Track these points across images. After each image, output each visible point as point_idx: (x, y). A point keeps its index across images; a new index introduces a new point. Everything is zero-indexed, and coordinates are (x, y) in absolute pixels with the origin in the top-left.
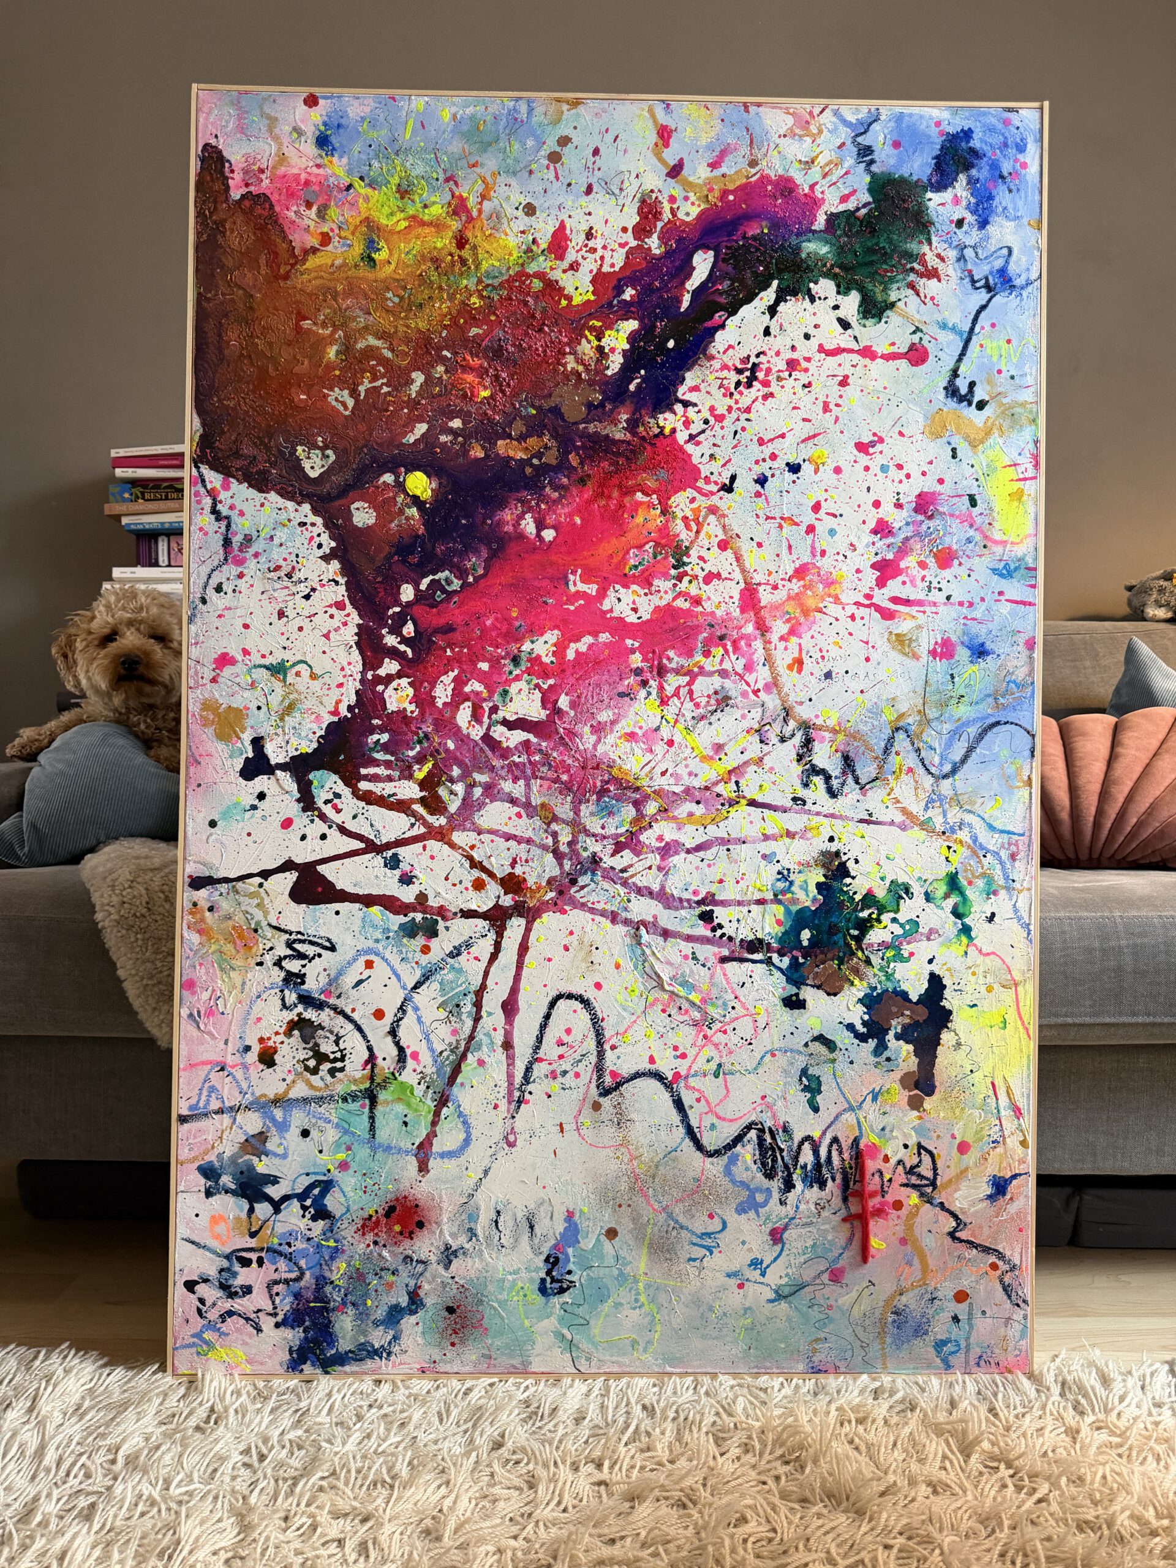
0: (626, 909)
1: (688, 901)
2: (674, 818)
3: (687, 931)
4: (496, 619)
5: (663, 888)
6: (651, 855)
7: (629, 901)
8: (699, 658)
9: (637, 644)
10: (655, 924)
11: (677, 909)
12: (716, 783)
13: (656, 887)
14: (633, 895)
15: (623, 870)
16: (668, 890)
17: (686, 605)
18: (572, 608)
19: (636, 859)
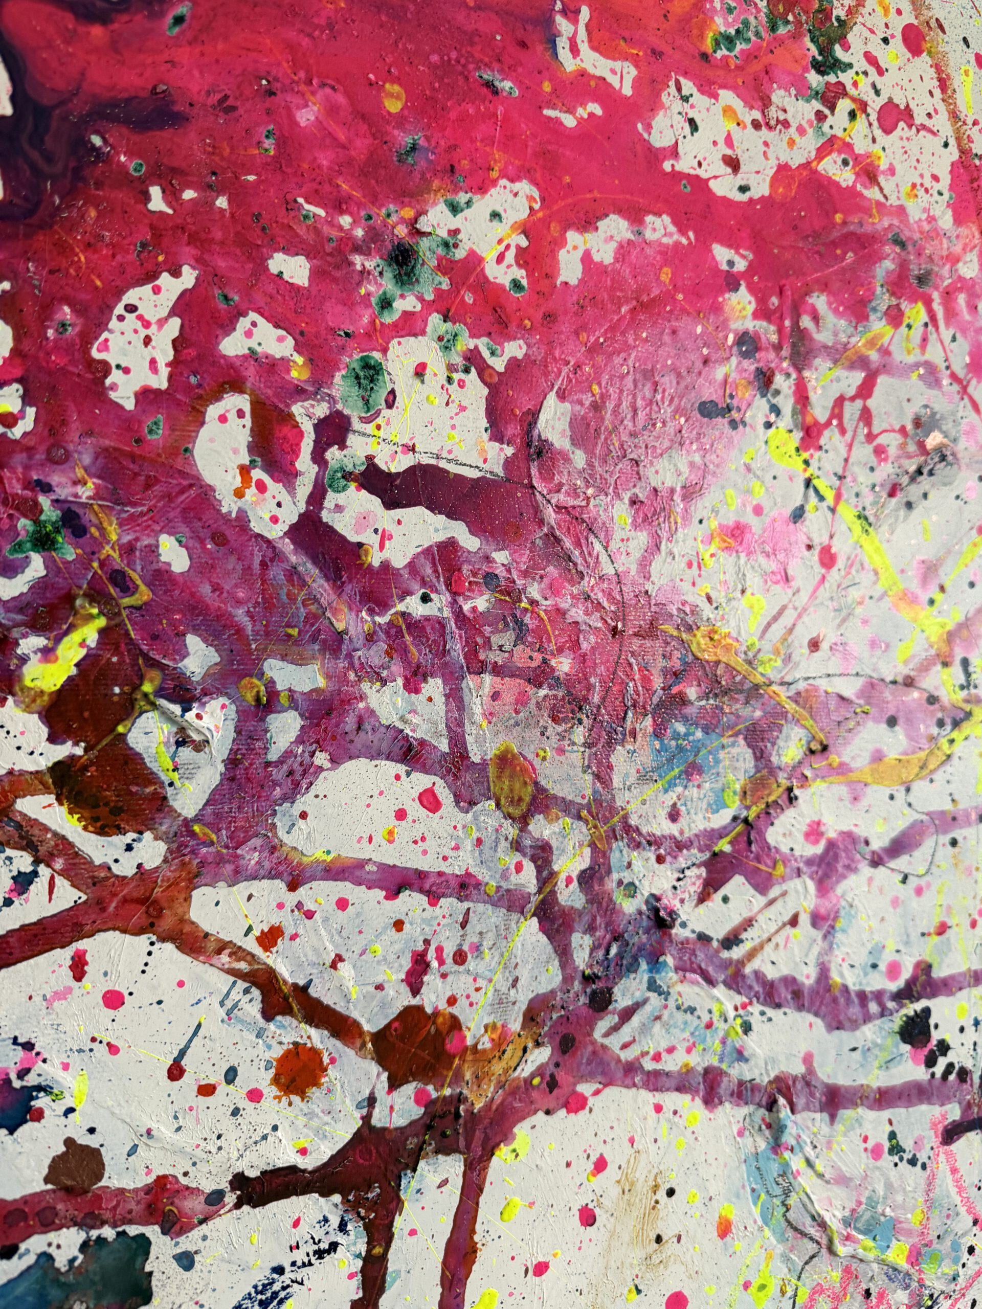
0: (740, 1055)
1: (878, 996)
2: (843, 769)
3: (877, 1079)
4: (332, 110)
5: (824, 973)
6: (794, 884)
7: (747, 1028)
8: (878, 326)
9: (741, 265)
10: (808, 1081)
11: (854, 1025)
12: (925, 667)
13: (807, 976)
14: (756, 1008)
15: (731, 940)
16: (836, 977)
17: (846, 177)
18: (569, 121)
19: (761, 900)
